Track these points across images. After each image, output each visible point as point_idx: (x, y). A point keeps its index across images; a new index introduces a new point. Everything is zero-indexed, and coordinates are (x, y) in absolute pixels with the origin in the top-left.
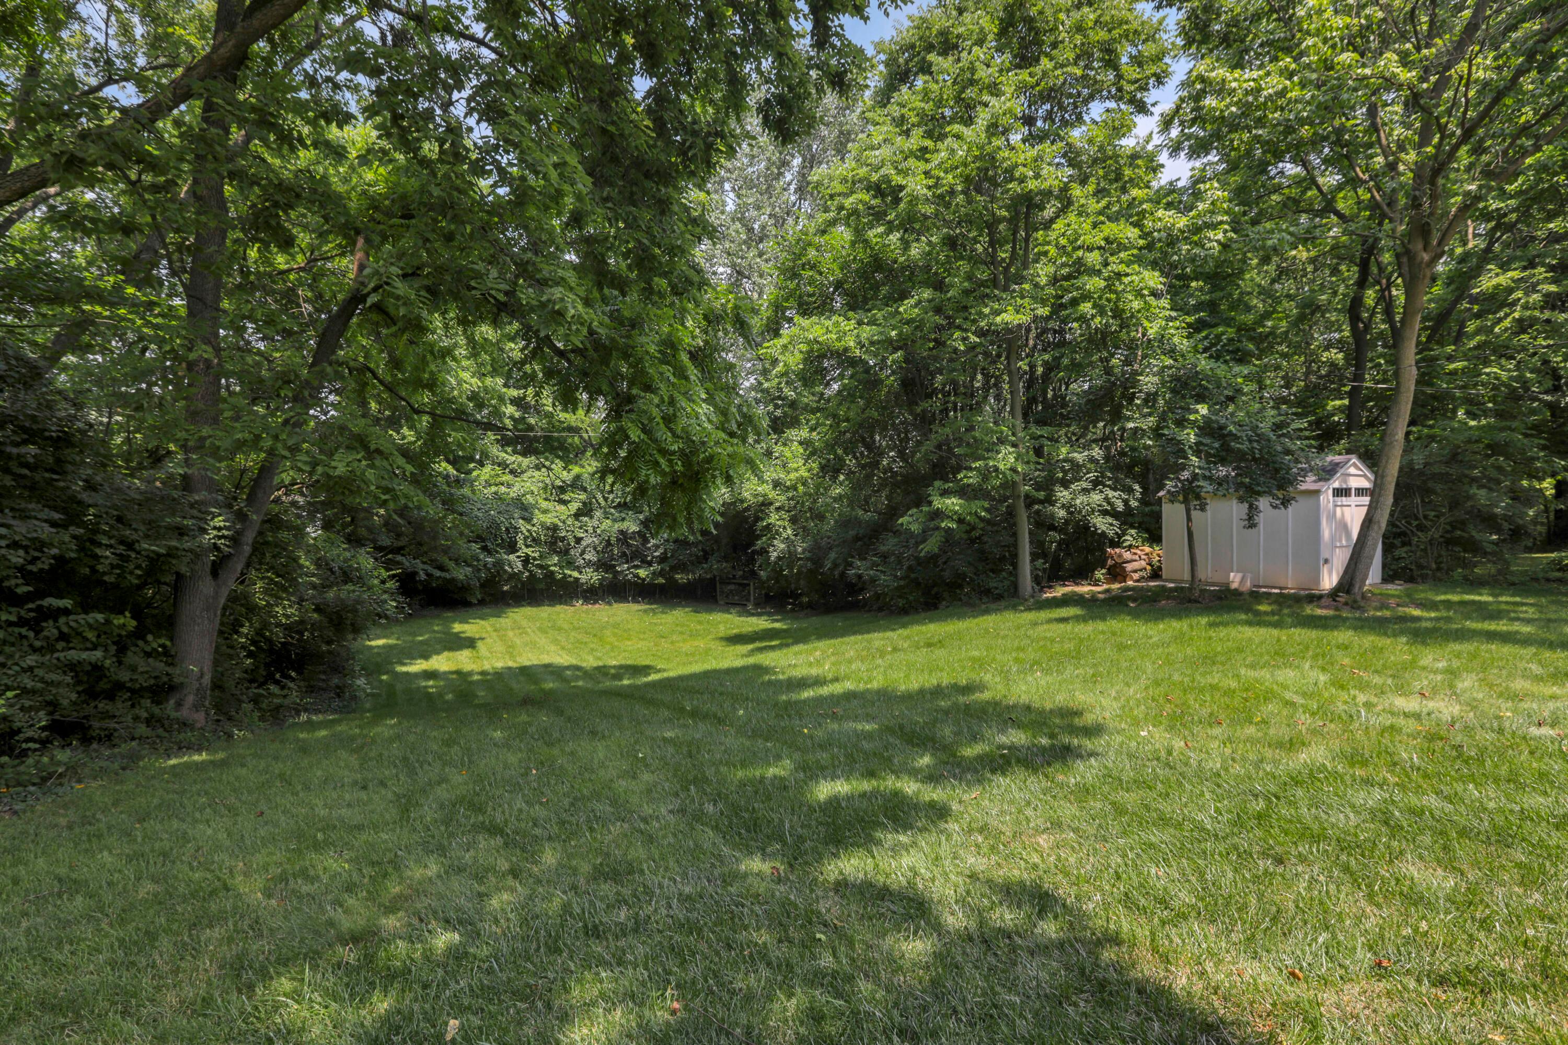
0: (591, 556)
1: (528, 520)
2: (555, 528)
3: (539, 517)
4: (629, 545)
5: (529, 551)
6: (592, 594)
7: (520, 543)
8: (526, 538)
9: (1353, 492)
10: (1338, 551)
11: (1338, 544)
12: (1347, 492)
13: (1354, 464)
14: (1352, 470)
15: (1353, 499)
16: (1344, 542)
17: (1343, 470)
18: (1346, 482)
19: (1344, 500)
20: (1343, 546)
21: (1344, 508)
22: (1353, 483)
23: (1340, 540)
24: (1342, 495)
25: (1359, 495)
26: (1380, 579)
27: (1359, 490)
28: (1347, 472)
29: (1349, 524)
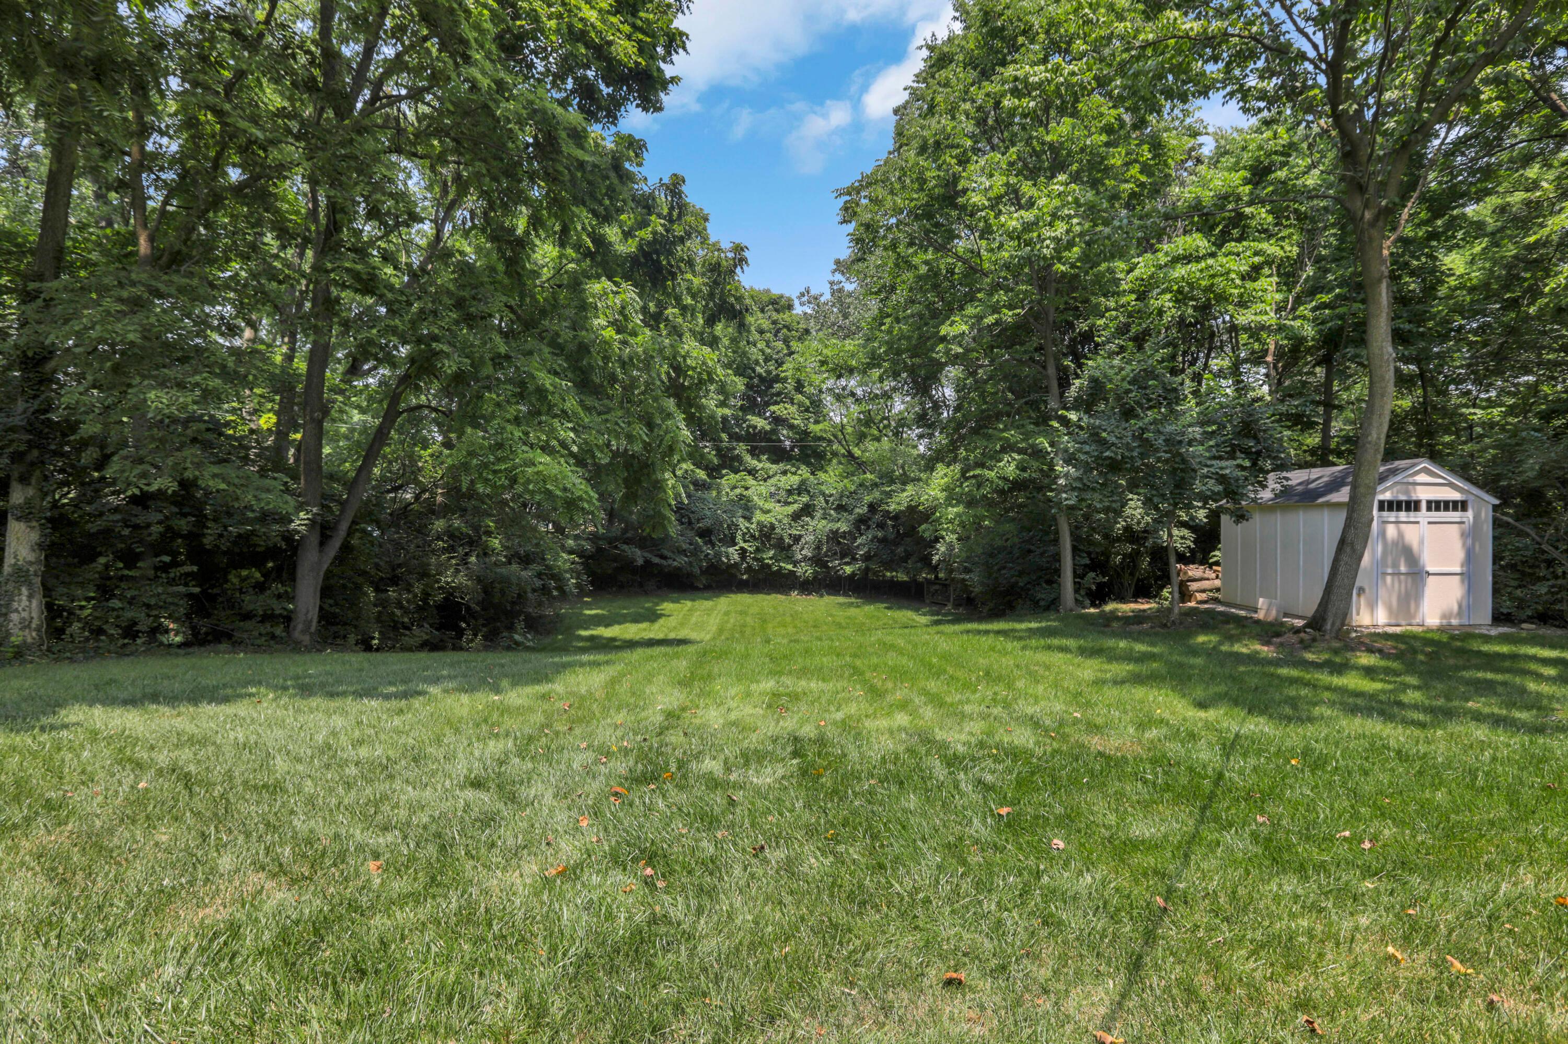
0: (807, 552)
1: (748, 519)
2: (773, 527)
3: (758, 516)
4: (839, 543)
5: (745, 545)
6: (807, 587)
7: (739, 538)
8: (744, 534)
9: (1424, 505)
10: (1389, 579)
11: (1390, 571)
12: (1412, 506)
13: (1426, 471)
14: (1422, 478)
15: (1424, 515)
16: (1403, 569)
17: (1399, 478)
18: (1407, 492)
19: (1403, 516)
20: (1400, 574)
21: (1403, 526)
22: (1424, 494)
23: (1395, 565)
24: (1399, 509)
25: (1438, 509)
26: (1489, 620)
27: (1438, 503)
28: (1411, 480)
29: (1415, 546)
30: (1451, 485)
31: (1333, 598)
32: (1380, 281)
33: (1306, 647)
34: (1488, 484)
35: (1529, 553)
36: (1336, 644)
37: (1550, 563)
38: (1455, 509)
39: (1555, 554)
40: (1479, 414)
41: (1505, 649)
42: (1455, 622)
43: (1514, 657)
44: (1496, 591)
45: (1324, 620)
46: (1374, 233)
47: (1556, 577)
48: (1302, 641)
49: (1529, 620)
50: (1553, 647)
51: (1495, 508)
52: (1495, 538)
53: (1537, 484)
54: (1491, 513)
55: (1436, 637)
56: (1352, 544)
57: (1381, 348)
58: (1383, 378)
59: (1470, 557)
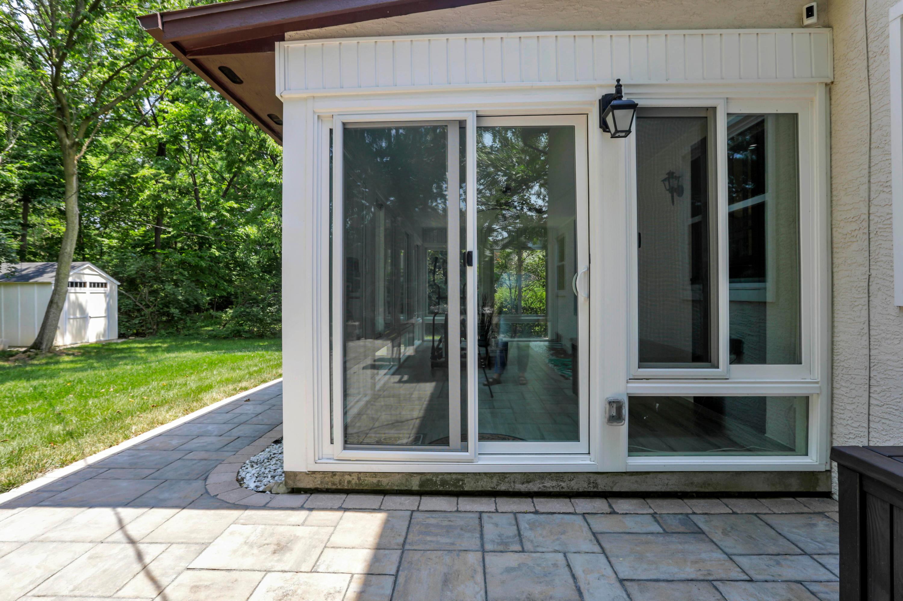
9: (88, 285)
10: (71, 321)
11: (72, 317)
12: (82, 284)
13: (88, 268)
14: (87, 271)
15: (88, 289)
16: (78, 315)
17: (75, 271)
18: (80, 278)
19: (78, 289)
20: (77, 318)
21: (78, 294)
22: (87, 279)
23: (74, 314)
24: (76, 286)
25: (94, 286)
26: (117, 337)
27: (94, 283)
28: (82, 272)
29: (84, 304)
30: (100, 275)
31: (47, 331)
32: (73, 175)
33: (33, 359)
34: (115, 275)
35: (131, 307)
36: (50, 355)
37: (139, 311)
38: (102, 286)
39: (141, 306)
40: (106, 241)
41: (125, 346)
42: (102, 339)
43: (130, 348)
44: (119, 324)
45: (41, 343)
46: (71, 151)
47: (142, 316)
48: (29, 356)
49: (132, 335)
50: (142, 343)
51: (119, 286)
52: (119, 300)
53: (134, 276)
54: (116, 289)
55: (97, 346)
56: (57, 303)
57: (73, 208)
58: (73, 222)
59: (108, 309)
